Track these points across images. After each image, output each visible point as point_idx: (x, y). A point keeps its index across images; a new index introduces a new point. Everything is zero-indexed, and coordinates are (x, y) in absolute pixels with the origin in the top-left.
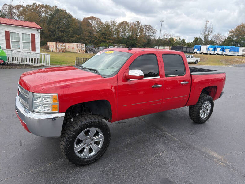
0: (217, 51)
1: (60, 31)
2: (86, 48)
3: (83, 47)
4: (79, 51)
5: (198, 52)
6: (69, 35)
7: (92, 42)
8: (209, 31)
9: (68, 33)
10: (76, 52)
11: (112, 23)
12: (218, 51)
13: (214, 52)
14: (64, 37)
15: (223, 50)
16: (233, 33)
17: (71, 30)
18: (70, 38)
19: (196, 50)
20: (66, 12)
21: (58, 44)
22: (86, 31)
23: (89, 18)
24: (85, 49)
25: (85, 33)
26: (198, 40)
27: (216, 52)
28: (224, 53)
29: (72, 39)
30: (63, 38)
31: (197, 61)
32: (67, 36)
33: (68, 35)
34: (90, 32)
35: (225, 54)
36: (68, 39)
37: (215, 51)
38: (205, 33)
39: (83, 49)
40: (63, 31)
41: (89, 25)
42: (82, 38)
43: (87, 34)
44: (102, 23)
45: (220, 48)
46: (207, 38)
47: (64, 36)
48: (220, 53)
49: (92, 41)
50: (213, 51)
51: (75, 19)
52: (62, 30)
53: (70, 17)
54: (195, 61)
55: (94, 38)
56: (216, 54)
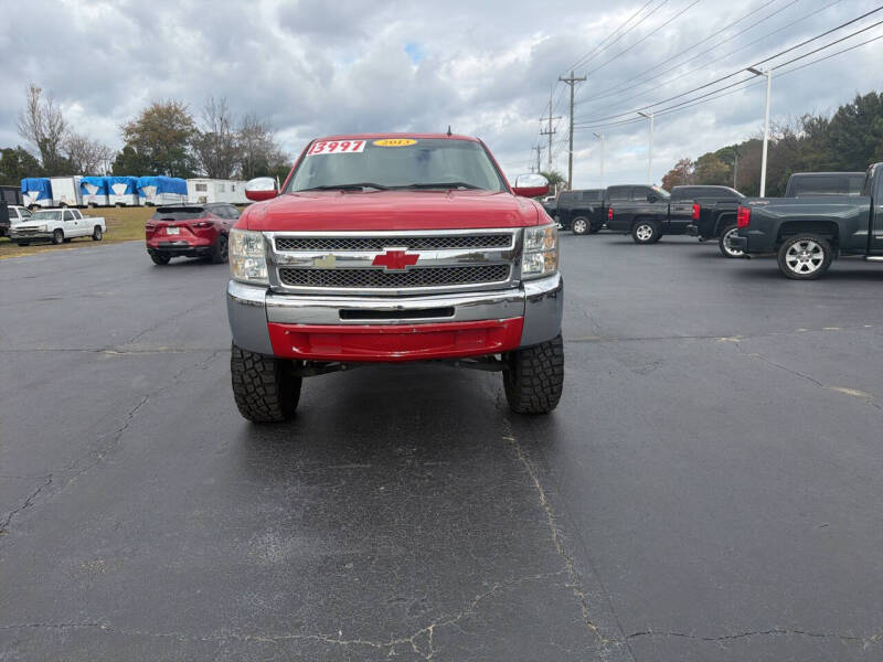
0: (114, 193)
5: (45, 202)
8: (51, 126)
12: (120, 195)
13: (108, 199)
15: (135, 190)
16: (137, 136)
19: (34, 195)
26: (20, 161)
27: (113, 200)
28: (142, 201)
31: (98, 228)
35: (147, 203)
37: (110, 196)
38: (36, 134)
45: (125, 186)
46: (53, 150)
48: (129, 199)
50: (104, 196)
54: (91, 230)
56: (117, 204)
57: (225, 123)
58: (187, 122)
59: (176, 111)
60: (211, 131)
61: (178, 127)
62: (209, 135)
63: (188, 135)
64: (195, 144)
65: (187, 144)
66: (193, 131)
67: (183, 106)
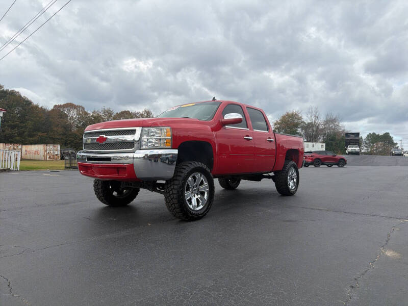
1: (8, 126)
2: (61, 151)
3: (57, 150)
4: (48, 157)
6: (26, 133)
7: (70, 143)
9: (23, 129)
10: (43, 158)
11: (104, 112)
14: (16, 136)
16: (279, 126)
17: (30, 124)
18: (27, 137)
20: (20, 96)
21: (7, 146)
22: (58, 125)
23: (63, 105)
24: (59, 153)
25: (55, 129)
29: (30, 139)
30: (14, 139)
32: (20, 134)
33: (24, 132)
34: (65, 128)
36: (23, 139)
39: (56, 154)
40: (13, 127)
41: (63, 116)
42: (50, 138)
43: (60, 130)
44: (86, 113)
47: (16, 134)
49: (68, 142)
51: (37, 107)
52: (13, 124)
53: (29, 103)
55: (73, 137)
57: (317, 117)
58: (300, 118)
59: (296, 114)
60: (310, 122)
61: (296, 121)
62: (309, 124)
63: (300, 124)
64: (302, 128)
65: (299, 128)
66: (302, 122)
67: (299, 112)
